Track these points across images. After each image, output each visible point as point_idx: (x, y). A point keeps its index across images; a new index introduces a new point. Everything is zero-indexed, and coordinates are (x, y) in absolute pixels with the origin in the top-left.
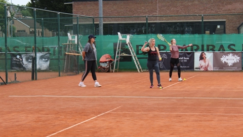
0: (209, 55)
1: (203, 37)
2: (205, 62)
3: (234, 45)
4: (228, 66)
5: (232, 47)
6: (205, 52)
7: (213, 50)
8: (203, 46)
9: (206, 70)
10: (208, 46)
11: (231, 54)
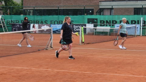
0: (37, 26)
1: (34, 17)
2: (35, 29)
3: (47, 21)
4: (44, 31)
5: (46, 22)
6: (35, 24)
7: (38, 23)
8: (34, 21)
9: (35, 33)
10: (36, 21)
11: (46, 25)
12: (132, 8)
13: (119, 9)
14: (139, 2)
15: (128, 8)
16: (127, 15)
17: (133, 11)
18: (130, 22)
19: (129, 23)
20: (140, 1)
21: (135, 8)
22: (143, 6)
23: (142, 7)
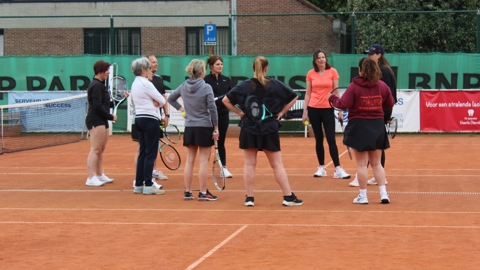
12: (76, 29)
13: (28, 32)
14: (100, 5)
15: (61, 30)
16: (59, 55)
17: (82, 40)
18: (66, 82)
19: (61, 88)
20: (106, 4)
21: (86, 31)
22: (112, 21)
23: (109, 26)
